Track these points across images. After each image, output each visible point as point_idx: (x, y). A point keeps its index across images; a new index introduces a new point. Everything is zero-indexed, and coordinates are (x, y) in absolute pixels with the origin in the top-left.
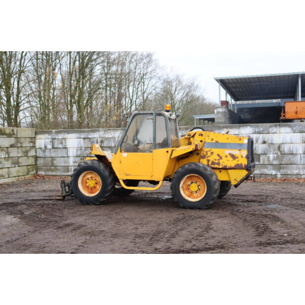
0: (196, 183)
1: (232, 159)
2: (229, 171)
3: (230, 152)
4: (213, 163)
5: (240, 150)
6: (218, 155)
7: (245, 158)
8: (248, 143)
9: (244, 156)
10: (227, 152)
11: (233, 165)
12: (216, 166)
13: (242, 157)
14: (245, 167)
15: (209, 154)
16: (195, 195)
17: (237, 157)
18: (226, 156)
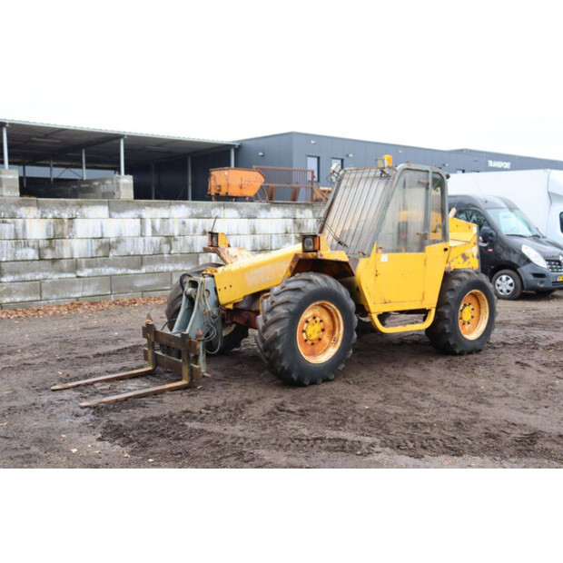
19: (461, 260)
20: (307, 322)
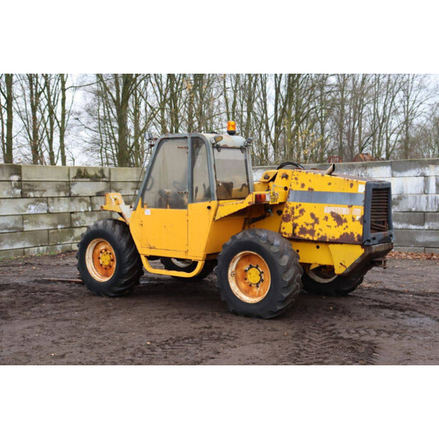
0: (257, 267)
1: (335, 223)
2: (331, 246)
3: (333, 211)
4: (303, 231)
5: (350, 206)
6: (313, 215)
7: (359, 223)
8: (366, 192)
9: (357, 218)
10: (327, 209)
11: (337, 236)
12: (308, 236)
13: (354, 219)
14: (359, 240)
15: (297, 213)
16: (256, 290)
17: (345, 221)
18: (326, 218)
19: (332, 222)
20: (101, 252)
